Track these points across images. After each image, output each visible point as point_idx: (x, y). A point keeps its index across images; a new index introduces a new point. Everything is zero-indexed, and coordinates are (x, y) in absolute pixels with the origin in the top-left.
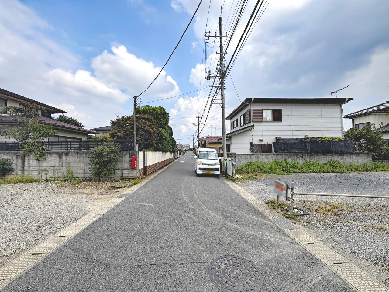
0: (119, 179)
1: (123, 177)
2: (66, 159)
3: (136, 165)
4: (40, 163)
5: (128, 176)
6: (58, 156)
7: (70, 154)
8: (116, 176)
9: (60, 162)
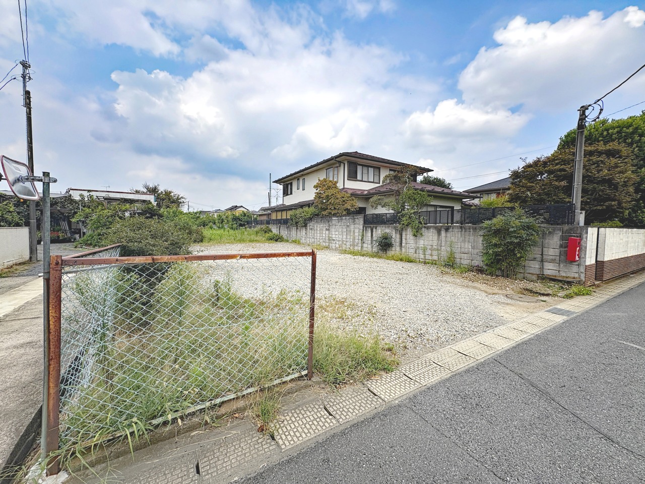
0: (534, 278)
1: (543, 275)
2: (446, 237)
3: (578, 255)
4: (416, 239)
5: (555, 276)
6: (436, 232)
7: (451, 230)
8: (528, 272)
9: (438, 239)
